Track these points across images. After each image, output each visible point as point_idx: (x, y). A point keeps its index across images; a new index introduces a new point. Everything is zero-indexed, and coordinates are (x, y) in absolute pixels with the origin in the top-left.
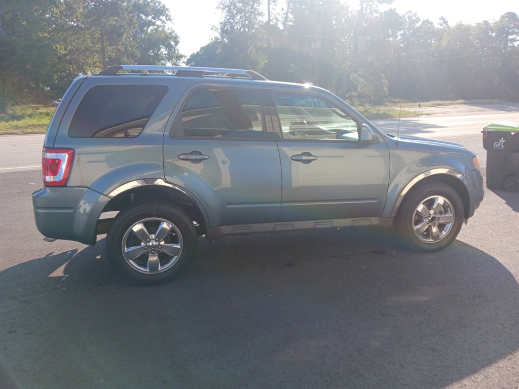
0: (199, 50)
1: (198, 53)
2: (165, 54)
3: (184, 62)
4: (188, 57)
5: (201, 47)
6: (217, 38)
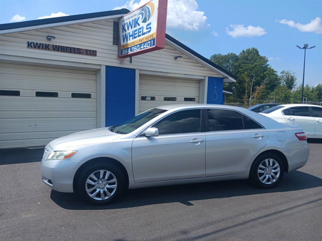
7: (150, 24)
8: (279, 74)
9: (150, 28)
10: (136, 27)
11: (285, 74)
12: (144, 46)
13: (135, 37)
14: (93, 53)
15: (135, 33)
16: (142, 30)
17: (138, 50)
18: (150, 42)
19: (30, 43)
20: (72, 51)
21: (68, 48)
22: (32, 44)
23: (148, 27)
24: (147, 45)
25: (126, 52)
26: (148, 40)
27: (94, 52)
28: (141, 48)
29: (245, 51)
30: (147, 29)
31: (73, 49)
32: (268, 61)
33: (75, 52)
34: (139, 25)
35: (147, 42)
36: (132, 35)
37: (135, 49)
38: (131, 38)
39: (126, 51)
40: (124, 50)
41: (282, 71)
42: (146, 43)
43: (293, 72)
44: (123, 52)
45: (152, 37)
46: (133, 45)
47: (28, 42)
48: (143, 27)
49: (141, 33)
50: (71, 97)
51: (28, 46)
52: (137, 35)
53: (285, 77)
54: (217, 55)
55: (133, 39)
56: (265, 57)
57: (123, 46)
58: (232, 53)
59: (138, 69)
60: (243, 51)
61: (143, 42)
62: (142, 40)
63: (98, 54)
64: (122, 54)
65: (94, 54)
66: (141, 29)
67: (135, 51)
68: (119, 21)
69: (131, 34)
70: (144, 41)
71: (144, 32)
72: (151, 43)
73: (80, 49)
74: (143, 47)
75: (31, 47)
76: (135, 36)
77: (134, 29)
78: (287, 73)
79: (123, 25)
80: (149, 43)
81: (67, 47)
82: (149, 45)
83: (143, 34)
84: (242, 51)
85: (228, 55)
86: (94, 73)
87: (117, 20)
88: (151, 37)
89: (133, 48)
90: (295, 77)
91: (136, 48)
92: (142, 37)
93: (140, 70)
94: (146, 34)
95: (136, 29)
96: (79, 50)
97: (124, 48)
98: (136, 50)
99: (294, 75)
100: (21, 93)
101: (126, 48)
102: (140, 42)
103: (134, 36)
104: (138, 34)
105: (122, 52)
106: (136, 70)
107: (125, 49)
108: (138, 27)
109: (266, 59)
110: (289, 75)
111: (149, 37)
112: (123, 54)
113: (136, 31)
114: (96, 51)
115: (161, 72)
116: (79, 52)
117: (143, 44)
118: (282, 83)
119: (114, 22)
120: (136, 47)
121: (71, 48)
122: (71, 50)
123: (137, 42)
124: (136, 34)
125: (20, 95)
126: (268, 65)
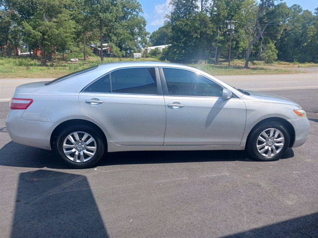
0: (158, 29)
1: (157, 31)
2: (137, 32)
3: (148, 37)
4: (151, 34)
5: (159, 27)
6: (169, 22)
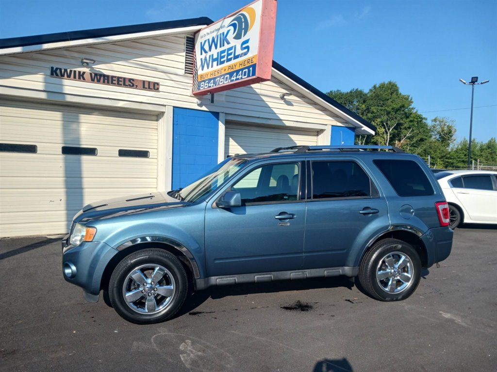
7: (247, 41)
8: (429, 123)
9: (248, 47)
10: (223, 46)
11: (438, 122)
12: (236, 76)
13: (222, 63)
14: (153, 87)
15: (222, 55)
16: (233, 51)
17: (227, 83)
18: (247, 70)
19: (54, 69)
20: (120, 83)
21: (114, 79)
22: (58, 72)
23: (244, 46)
24: (242, 75)
25: (206, 86)
26: (243, 67)
27: (156, 85)
28: (232, 79)
29: (377, 86)
30: (242, 49)
31: (122, 80)
32: (412, 102)
33: (126, 84)
34: (228, 43)
35: (242, 70)
36: (216, 59)
37: (222, 82)
38: (215, 63)
39: (206, 84)
40: (203, 83)
41: (434, 119)
42: (241, 72)
43: (450, 120)
44: (202, 86)
45: (250, 62)
46: (219, 75)
47: (52, 68)
48: (235, 46)
49: (232, 56)
50: (118, 156)
51: (52, 74)
52: (225, 59)
53: (439, 126)
54: (334, 92)
55: (217, 65)
56: (409, 96)
57: (202, 76)
58: (357, 89)
59: (223, 113)
60: (375, 87)
61: (234, 70)
62: (234, 66)
63: (161, 88)
64: (199, 89)
65: (156, 88)
66: (232, 49)
67: (221, 85)
68: (194, 36)
69: (215, 56)
70: (238, 68)
71: (236, 54)
72: (249, 71)
73: (133, 80)
74: (235, 78)
75: (57, 75)
76: (222, 60)
77: (219, 49)
78: (442, 122)
79: (201, 43)
80: (245, 72)
81: (113, 77)
82: (245, 75)
83: (236, 57)
84: (373, 86)
85: (351, 92)
86: (155, 118)
87: (191, 35)
88: (248, 62)
89: (219, 79)
90: (454, 128)
91: (223, 80)
92: (233, 62)
93: (226, 114)
94: (241, 57)
95: (223, 49)
96: (131, 81)
97: (203, 79)
98: (224, 83)
99: (453, 124)
100: (38, 149)
101: (206, 78)
102: (230, 71)
103: (220, 60)
104: (227, 57)
105: (199, 86)
106: (220, 114)
107: (204, 81)
108: (226, 46)
109: (410, 99)
110: (445, 125)
111: (246, 62)
112: (201, 89)
113: (223, 52)
114: (158, 84)
115: (259, 117)
116: (131, 85)
117: (235, 74)
118: (434, 137)
119: (187, 37)
120: (224, 78)
121: (119, 78)
122: (118, 81)
123: (225, 70)
124: (224, 57)
125: (38, 151)
126: (413, 108)
